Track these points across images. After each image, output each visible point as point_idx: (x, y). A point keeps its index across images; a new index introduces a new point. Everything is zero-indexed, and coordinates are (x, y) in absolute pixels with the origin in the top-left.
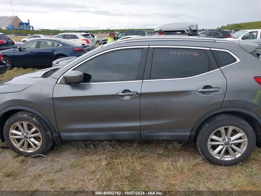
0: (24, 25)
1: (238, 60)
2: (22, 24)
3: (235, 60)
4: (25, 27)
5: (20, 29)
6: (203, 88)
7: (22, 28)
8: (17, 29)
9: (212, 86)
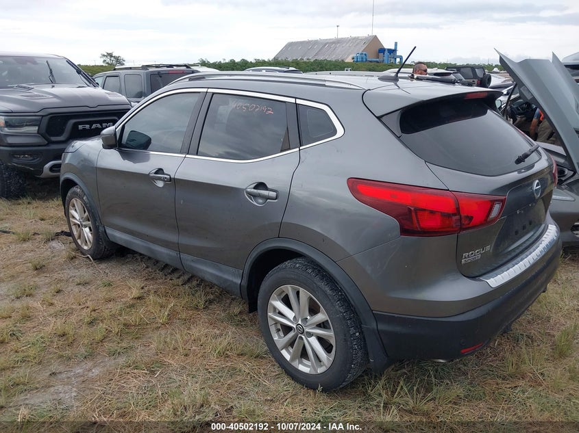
0: (386, 52)
1: (340, 131)
2: (382, 50)
3: (335, 132)
4: (385, 58)
5: (377, 62)
6: (255, 188)
7: (380, 59)
8: (371, 62)
9: (269, 186)
